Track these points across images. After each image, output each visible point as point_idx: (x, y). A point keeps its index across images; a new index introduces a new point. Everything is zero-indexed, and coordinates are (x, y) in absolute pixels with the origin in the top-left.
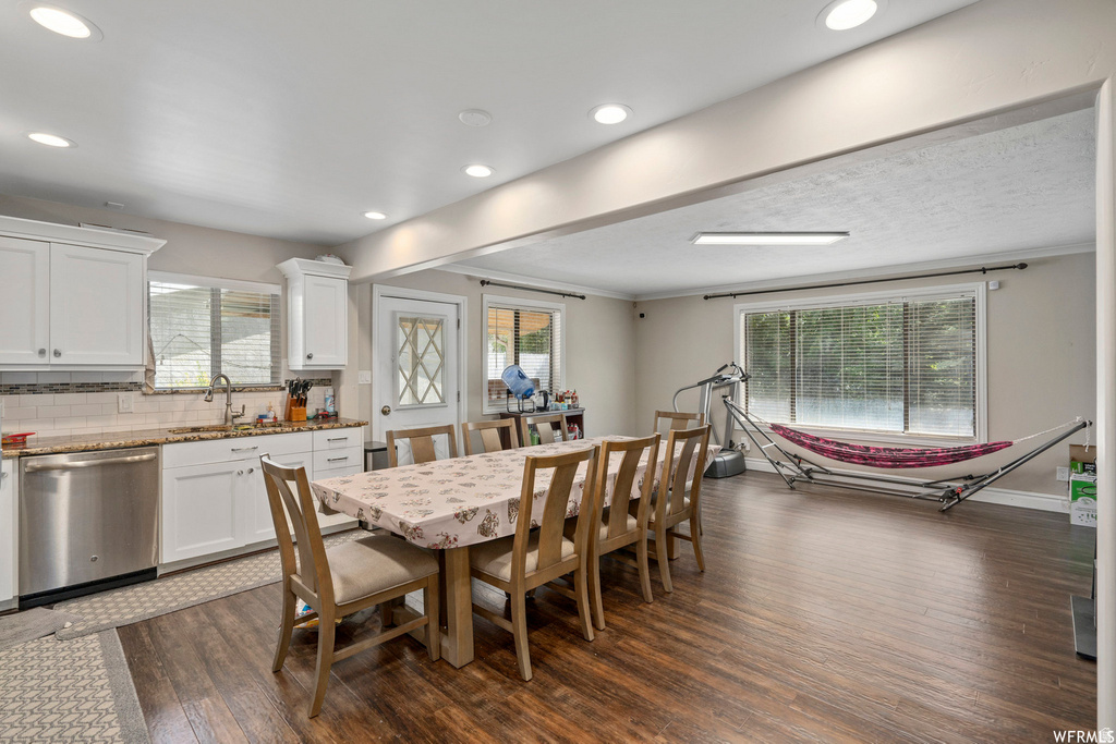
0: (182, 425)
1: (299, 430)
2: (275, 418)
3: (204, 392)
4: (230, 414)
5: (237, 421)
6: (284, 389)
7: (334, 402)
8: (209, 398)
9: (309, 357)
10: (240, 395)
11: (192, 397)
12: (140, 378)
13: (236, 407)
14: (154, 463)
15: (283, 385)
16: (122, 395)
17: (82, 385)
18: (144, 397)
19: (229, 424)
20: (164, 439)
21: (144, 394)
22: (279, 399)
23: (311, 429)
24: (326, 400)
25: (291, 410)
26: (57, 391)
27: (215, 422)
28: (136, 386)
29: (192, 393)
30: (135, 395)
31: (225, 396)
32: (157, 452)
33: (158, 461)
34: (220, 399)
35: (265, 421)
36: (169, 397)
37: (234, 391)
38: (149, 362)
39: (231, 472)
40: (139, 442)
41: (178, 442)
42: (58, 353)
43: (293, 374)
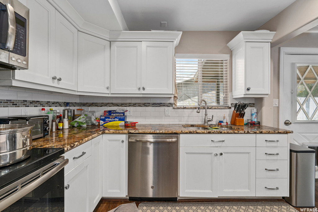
0: (187, 123)
1: (248, 133)
2: (227, 123)
3: (195, 108)
4: (207, 120)
5: (210, 123)
6: (230, 108)
7: (257, 116)
8: (198, 111)
9: (248, 89)
10: (211, 110)
11: (191, 110)
12: (172, 101)
13: (209, 117)
14: (177, 143)
15: (230, 106)
16: (166, 108)
17: (154, 104)
18: (173, 110)
19: (206, 124)
20: (180, 131)
21: (174, 108)
22: (228, 113)
23: (255, 133)
24: (252, 115)
25: (235, 119)
26: (146, 106)
27: (200, 123)
28: (170, 105)
29: (191, 108)
30: (171, 108)
31: (204, 110)
32: (178, 138)
33: (178, 142)
34: (203, 112)
35: (222, 124)
36: (182, 110)
37: (208, 108)
38: (175, 93)
39: (211, 154)
40: (170, 132)
41: (187, 133)
42: (144, 89)
43: (235, 100)
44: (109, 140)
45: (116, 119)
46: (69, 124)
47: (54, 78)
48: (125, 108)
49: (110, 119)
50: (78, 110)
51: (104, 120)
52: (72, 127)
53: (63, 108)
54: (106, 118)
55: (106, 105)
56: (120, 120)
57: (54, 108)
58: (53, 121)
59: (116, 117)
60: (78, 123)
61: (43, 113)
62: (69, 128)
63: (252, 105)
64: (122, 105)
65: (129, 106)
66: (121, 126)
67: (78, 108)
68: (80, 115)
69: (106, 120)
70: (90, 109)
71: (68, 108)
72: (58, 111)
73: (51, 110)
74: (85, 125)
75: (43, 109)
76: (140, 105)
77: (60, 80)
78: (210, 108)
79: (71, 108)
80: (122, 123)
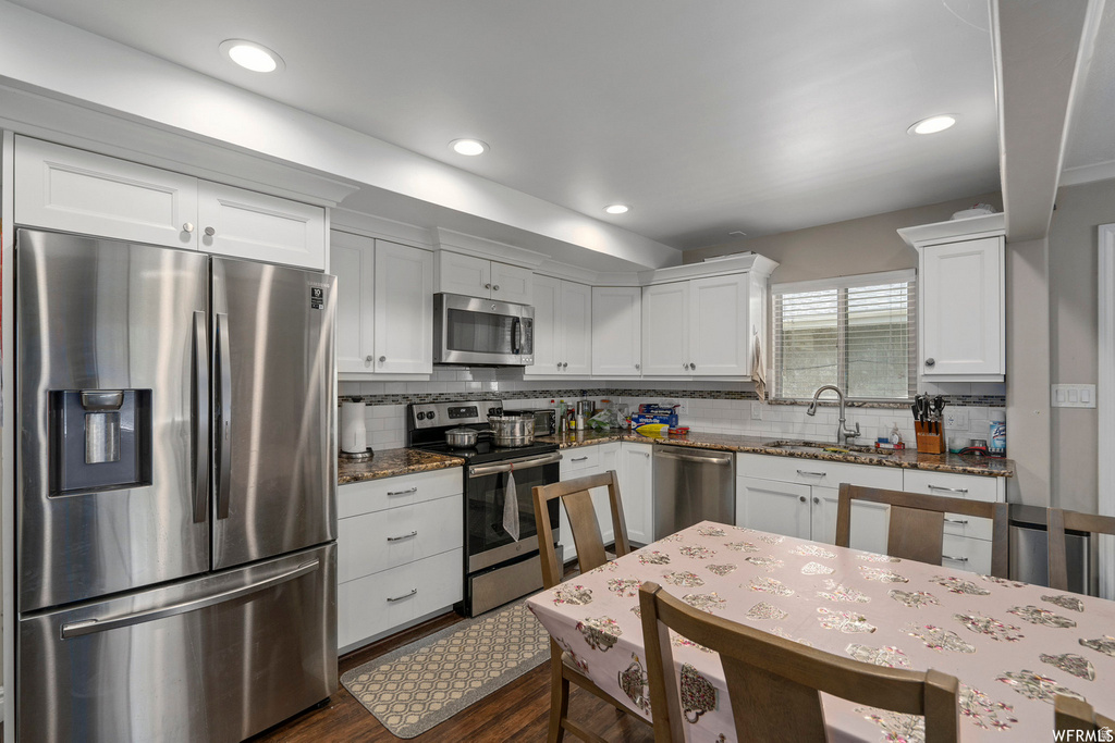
2: (902, 444)
4: (844, 432)
7: (1001, 434)
8: (811, 411)
9: (930, 364)
10: (858, 411)
13: (851, 425)
18: (770, 407)
19: (842, 443)
20: (737, 447)
21: (769, 404)
25: (924, 438)
27: (824, 437)
30: (763, 404)
31: (835, 410)
35: (885, 446)
37: (850, 405)
40: (719, 446)
41: (748, 451)
42: (693, 366)
43: (935, 387)
44: (631, 452)
45: (655, 420)
46: (585, 422)
47: (559, 365)
48: (676, 401)
49: (647, 420)
50: (603, 401)
51: (637, 420)
52: (588, 429)
53: (578, 399)
54: (640, 416)
55: (645, 393)
56: (662, 422)
57: (565, 399)
58: (562, 417)
59: (655, 417)
60: (597, 422)
61: (552, 406)
62: (585, 429)
63: (995, 401)
64: (671, 394)
65: (683, 396)
66: (663, 433)
67: (604, 398)
68: (602, 410)
69: (641, 420)
70: (621, 400)
71: (585, 398)
72: (570, 404)
73: (562, 402)
74: (607, 427)
75: (553, 401)
76: (702, 395)
77: (566, 365)
78: (859, 406)
79: (589, 398)
80: (666, 427)
